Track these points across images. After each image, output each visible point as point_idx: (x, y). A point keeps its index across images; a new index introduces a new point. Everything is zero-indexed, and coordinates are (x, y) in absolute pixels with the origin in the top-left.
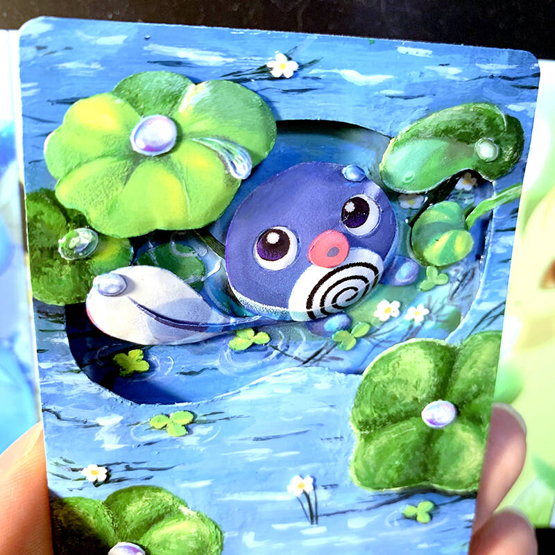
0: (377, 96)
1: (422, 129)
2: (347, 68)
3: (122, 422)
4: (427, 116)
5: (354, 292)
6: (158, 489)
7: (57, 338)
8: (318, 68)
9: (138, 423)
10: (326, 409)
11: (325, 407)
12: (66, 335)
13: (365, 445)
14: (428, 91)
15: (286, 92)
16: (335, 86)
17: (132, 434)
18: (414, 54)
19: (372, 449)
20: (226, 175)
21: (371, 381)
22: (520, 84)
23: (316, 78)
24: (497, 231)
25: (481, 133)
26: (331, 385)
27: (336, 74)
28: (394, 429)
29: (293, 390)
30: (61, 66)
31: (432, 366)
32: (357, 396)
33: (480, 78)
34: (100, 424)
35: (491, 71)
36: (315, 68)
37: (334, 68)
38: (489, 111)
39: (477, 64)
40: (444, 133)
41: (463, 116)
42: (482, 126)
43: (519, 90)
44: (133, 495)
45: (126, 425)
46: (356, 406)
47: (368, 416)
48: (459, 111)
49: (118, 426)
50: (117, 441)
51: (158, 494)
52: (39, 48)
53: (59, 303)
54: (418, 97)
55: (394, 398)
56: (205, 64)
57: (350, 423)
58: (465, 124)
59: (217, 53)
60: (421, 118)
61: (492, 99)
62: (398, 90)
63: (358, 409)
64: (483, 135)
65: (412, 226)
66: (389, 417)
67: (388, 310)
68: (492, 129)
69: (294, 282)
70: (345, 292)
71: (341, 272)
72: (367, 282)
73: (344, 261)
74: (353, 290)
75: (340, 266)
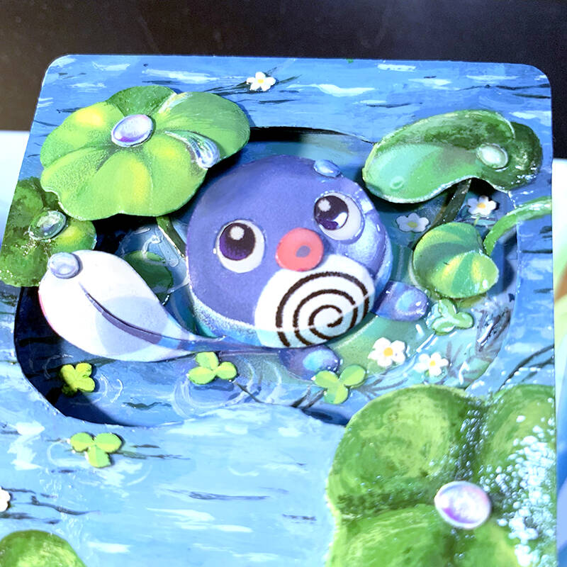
0: (357, 106)
1: (409, 134)
2: (325, 83)
3: (42, 434)
4: (415, 122)
5: (336, 316)
6: (60, 542)
7: (5, 321)
8: (296, 83)
9: (59, 440)
10: (293, 468)
11: (291, 464)
12: (14, 319)
13: (348, 539)
14: (414, 100)
15: (263, 102)
16: (313, 97)
17: (49, 453)
18: (396, 70)
19: (358, 547)
20: (192, 164)
21: (357, 436)
22: (525, 93)
23: (293, 92)
24: (525, 252)
25: (482, 139)
26: (301, 433)
27: (314, 88)
28: (393, 520)
29: (250, 431)
30: (73, 86)
31: (446, 424)
32: (337, 456)
33: (473, 87)
34: (19, 432)
35: (486, 81)
36: (293, 83)
37: (313, 83)
38: (490, 118)
39: (468, 76)
40: (437, 138)
41: (458, 122)
42: (482, 130)
43: (525, 99)
44: (30, 544)
45: (45, 439)
46: (336, 472)
47: (352, 490)
48: (452, 117)
49: (37, 438)
50: (32, 459)
51: (60, 550)
52: (61, 74)
53: (16, 283)
54: (402, 105)
55: (392, 468)
56: (192, 83)
57: (326, 497)
58: (461, 130)
59: (203, 74)
60: (408, 124)
61: (491, 106)
62: (380, 100)
63: (338, 477)
64: (484, 141)
65: (414, 249)
66: (385, 497)
67: (389, 352)
68: (495, 135)
69: (261, 290)
70: (324, 311)
71: (316, 280)
72: (353, 302)
73: (317, 266)
74: (334, 311)
75: (313, 272)
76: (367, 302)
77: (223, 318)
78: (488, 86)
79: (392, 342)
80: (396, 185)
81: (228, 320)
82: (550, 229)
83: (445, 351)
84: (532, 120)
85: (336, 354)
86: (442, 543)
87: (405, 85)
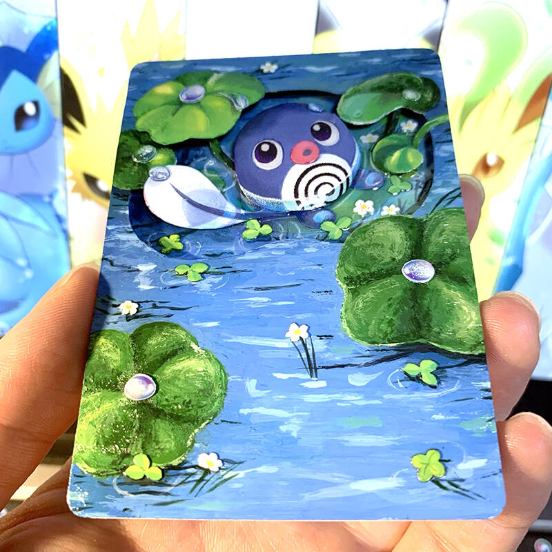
1: (361, 88)
2: (309, 66)
4: (364, 82)
5: (331, 189)
6: (176, 326)
8: (291, 67)
13: (353, 299)
14: (362, 70)
15: (271, 79)
19: (360, 302)
20: (232, 108)
21: (351, 246)
22: (426, 62)
25: (404, 87)
27: (302, 69)
28: (378, 285)
31: (403, 233)
32: (341, 257)
35: (403, 57)
36: (289, 68)
37: (301, 67)
38: (407, 76)
39: (392, 56)
40: (378, 89)
41: (389, 80)
42: (403, 82)
43: (426, 65)
44: (154, 330)
46: (341, 266)
47: (352, 273)
48: (385, 77)
51: (176, 331)
52: (141, 73)
53: (127, 188)
54: (356, 74)
55: (374, 259)
57: (337, 279)
58: (391, 84)
60: (360, 84)
61: (408, 70)
63: (343, 268)
64: (406, 88)
65: (372, 151)
66: (372, 274)
67: (364, 207)
68: (412, 85)
69: (284, 178)
70: (323, 186)
71: (316, 169)
72: (340, 180)
73: (316, 160)
74: (329, 186)
75: (314, 164)
76: (348, 179)
77: (261, 198)
78: (404, 60)
79: (365, 201)
80: (358, 114)
81: (264, 198)
82: (450, 130)
83: (397, 203)
84: (432, 75)
85: (332, 212)
86: (409, 293)
87: (356, 64)
